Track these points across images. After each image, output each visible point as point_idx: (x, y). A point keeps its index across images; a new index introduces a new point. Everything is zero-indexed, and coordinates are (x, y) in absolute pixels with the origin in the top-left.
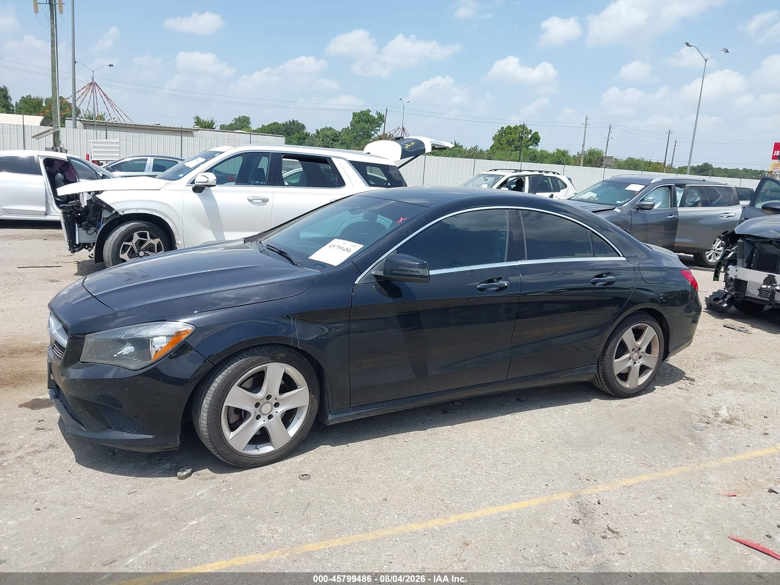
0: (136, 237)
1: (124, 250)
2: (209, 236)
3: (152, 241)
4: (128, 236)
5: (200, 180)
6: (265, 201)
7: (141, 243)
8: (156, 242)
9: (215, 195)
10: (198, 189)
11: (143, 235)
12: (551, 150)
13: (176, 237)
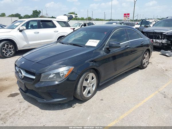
0: (6, 46)
1: (3, 50)
2: (25, 43)
3: (10, 46)
4: (4, 45)
5: (21, 28)
6: (38, 33)
7: (7, 47)
8: (11, 46)
9: (25, 32)
10: (21, 31)
11: (7, 45)
12: (80, 18)
13: (17, 44)
